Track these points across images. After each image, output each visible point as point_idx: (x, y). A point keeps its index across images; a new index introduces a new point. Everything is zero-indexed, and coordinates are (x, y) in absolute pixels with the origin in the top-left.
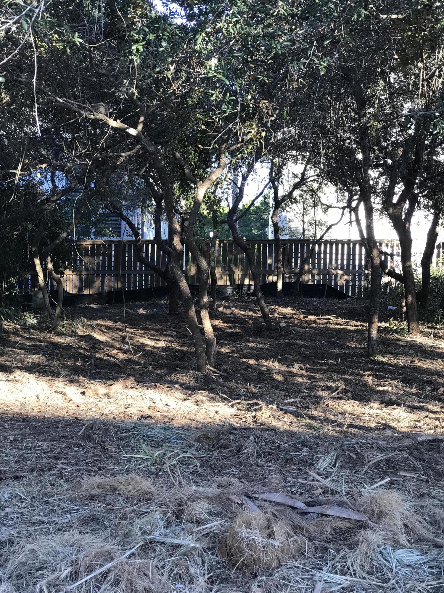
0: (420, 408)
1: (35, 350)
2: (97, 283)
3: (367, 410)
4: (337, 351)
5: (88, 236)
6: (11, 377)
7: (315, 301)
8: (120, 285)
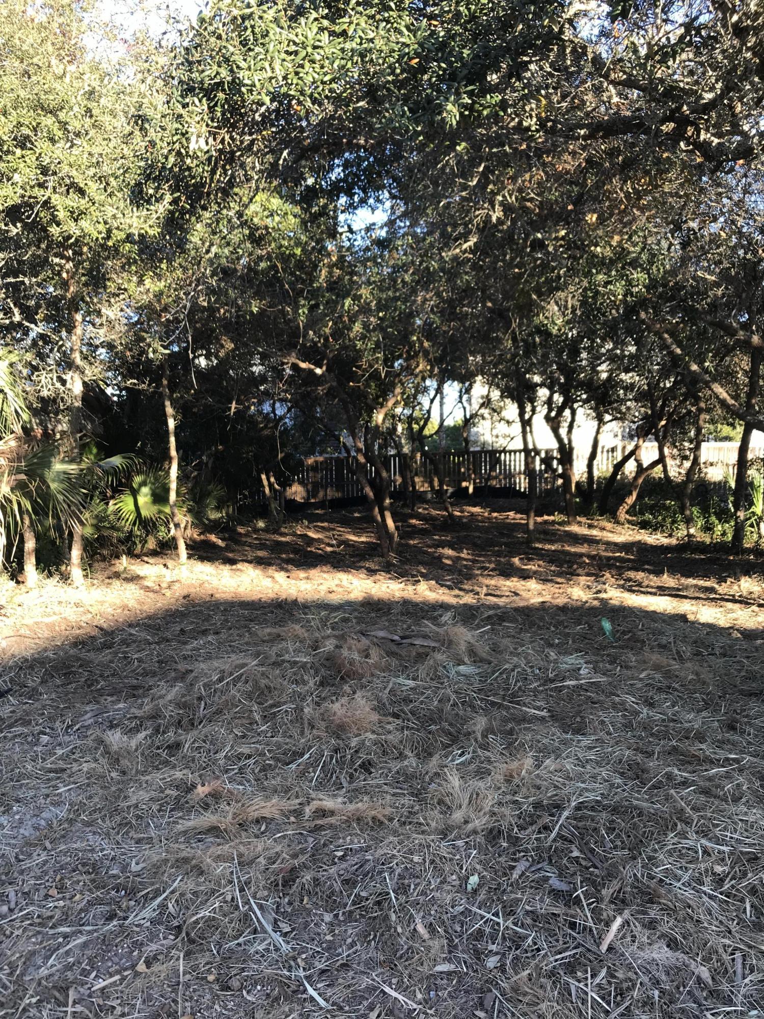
0: (551, 581)
1: (262, 547)
2: (321, 494)
3: (508, 583)
4: (504, 540)
5: (313, 454)
6: (234, 567)
7: (501, 501)
8: (340, 495)
